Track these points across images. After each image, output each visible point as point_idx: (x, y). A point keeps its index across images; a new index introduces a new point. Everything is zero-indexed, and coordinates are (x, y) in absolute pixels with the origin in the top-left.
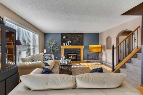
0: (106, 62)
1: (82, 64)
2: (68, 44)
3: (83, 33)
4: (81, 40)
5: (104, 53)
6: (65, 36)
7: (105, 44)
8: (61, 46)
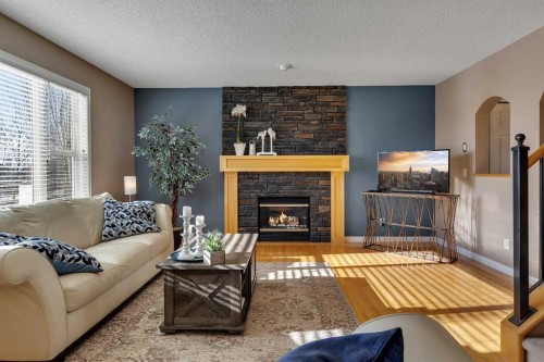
0: (478, 250)
1: (331, 260)
2: (258, 149)
3: (344, 88)
4: (335, 124)
5: (463, 196)
6: (242, 103)
7: (472, 146)
8: (223, 159)
